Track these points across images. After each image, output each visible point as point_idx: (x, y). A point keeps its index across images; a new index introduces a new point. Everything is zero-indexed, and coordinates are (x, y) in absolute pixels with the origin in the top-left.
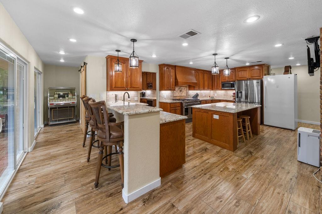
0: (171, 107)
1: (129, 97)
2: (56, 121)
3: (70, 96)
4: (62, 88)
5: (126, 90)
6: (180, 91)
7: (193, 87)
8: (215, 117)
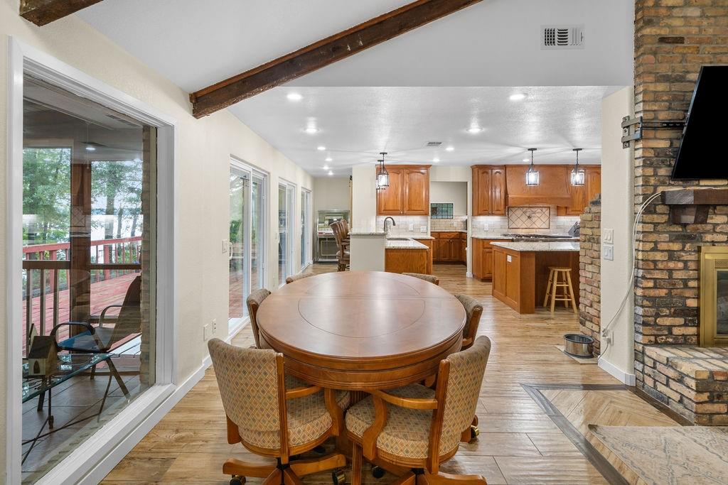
0: (485, 246)
1: (394, 224)
2: (325, 257)
4: (336, 210)
5: (400, 214)
6: (529, 217)
7: (563, 208)
8: (509, 259)
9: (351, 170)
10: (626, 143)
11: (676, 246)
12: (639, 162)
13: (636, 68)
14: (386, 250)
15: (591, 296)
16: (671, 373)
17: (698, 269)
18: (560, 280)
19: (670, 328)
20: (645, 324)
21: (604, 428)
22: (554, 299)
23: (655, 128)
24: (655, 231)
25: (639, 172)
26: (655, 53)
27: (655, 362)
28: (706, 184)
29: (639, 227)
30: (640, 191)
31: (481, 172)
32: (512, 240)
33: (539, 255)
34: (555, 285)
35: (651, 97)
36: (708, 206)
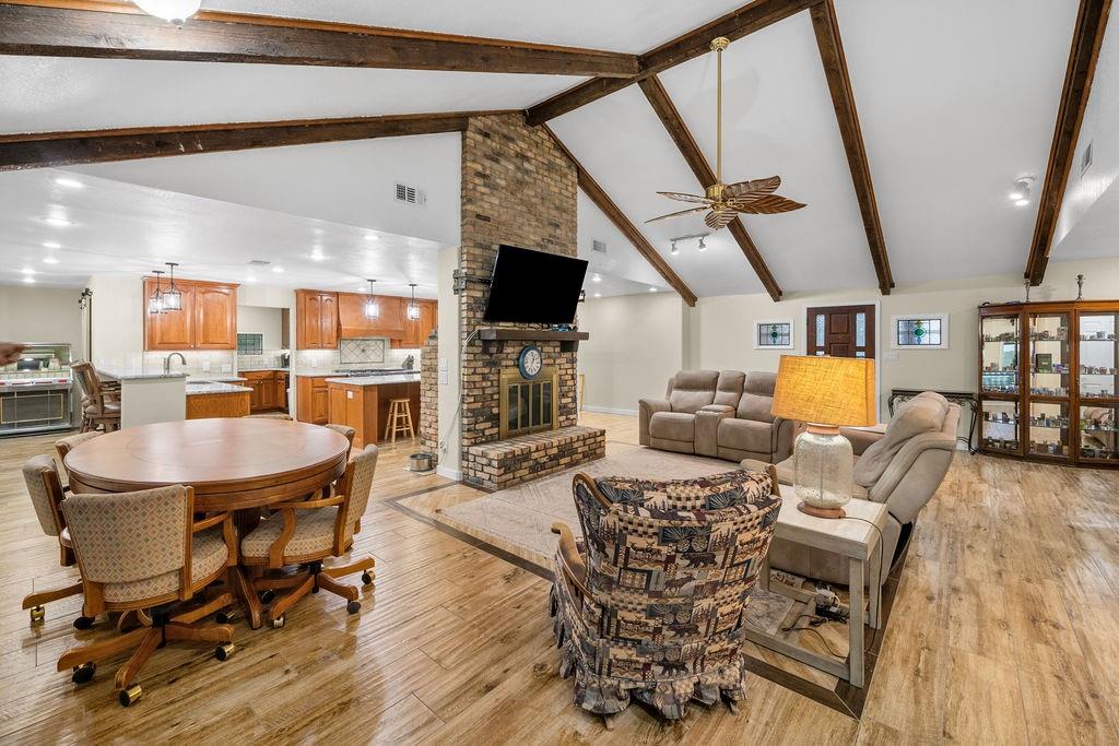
1: (185, 363)
2: (12, 426)
3: (54, 364)
5: (190, 349)
6: (363, 351)
7: (397, 342)
8: (350, 395)
9: (88, 279)
10: (456, 291)
11: (486, 370)
12: (464, 307)
13: (462, 233)
14: (188, 396)
15: (430, 418)
16: (484, 461)
17: (498, 386)
18: (400, 411)
19: (483, 431)
20: (469, 430)
21: (446, 510)
22: (394, 430)
23: (474, 282)
24: (475, 360)
25: (464, 314)
26: (474, 225)
27: (475, 456)
28: (504, 326)
29: (464, 357)
30: (465, 328)
31: (308, 297)
32: (347, 376)
33: (380, 387)
34: (396, 416)
35: (471, 258)
36: (504, 341)
